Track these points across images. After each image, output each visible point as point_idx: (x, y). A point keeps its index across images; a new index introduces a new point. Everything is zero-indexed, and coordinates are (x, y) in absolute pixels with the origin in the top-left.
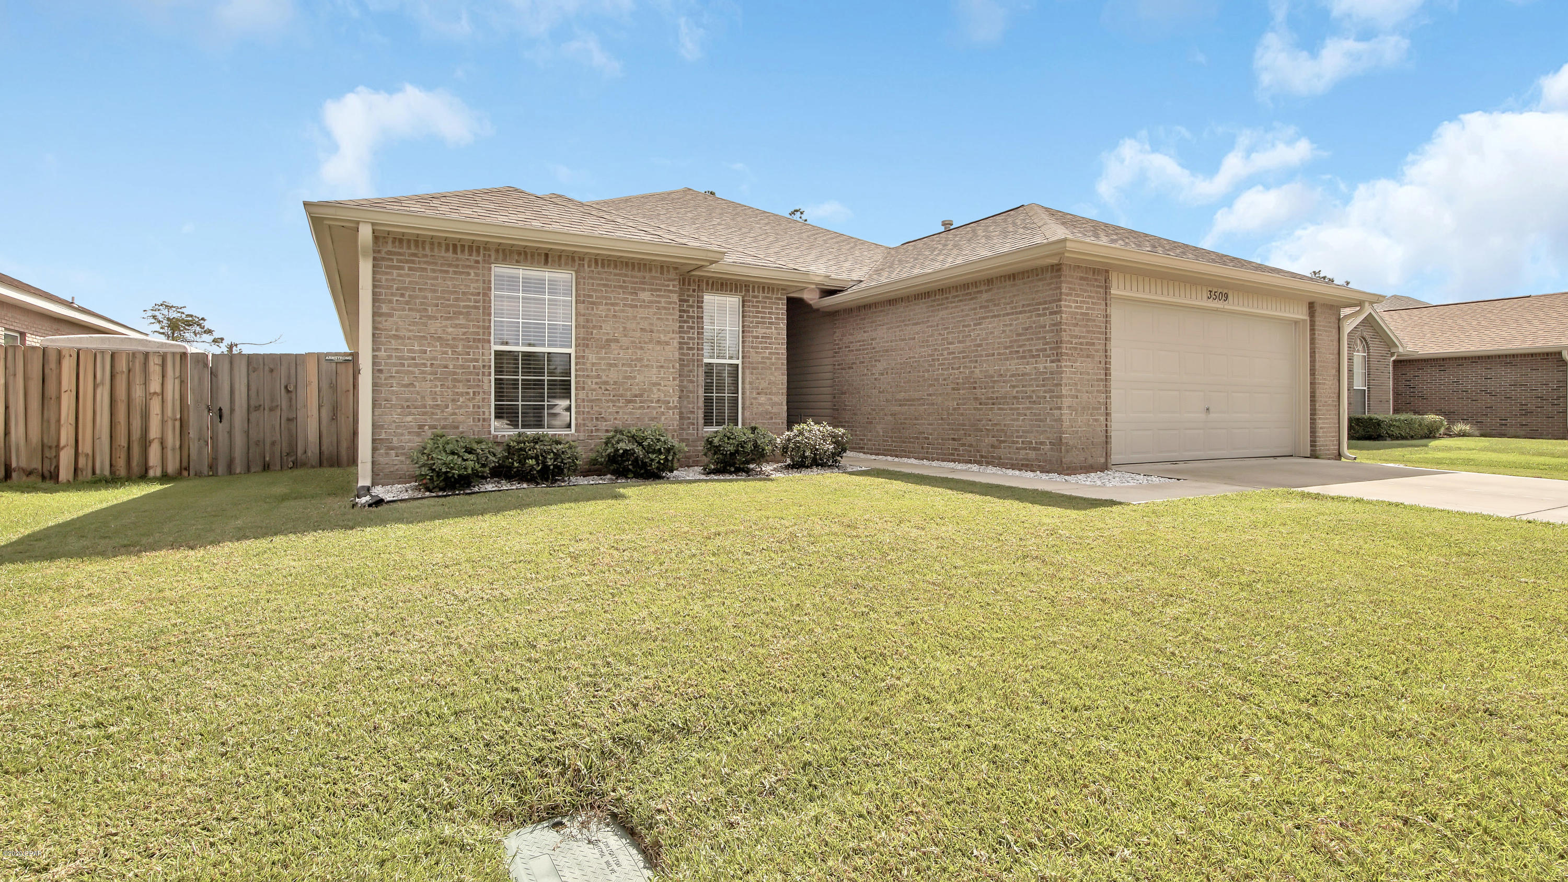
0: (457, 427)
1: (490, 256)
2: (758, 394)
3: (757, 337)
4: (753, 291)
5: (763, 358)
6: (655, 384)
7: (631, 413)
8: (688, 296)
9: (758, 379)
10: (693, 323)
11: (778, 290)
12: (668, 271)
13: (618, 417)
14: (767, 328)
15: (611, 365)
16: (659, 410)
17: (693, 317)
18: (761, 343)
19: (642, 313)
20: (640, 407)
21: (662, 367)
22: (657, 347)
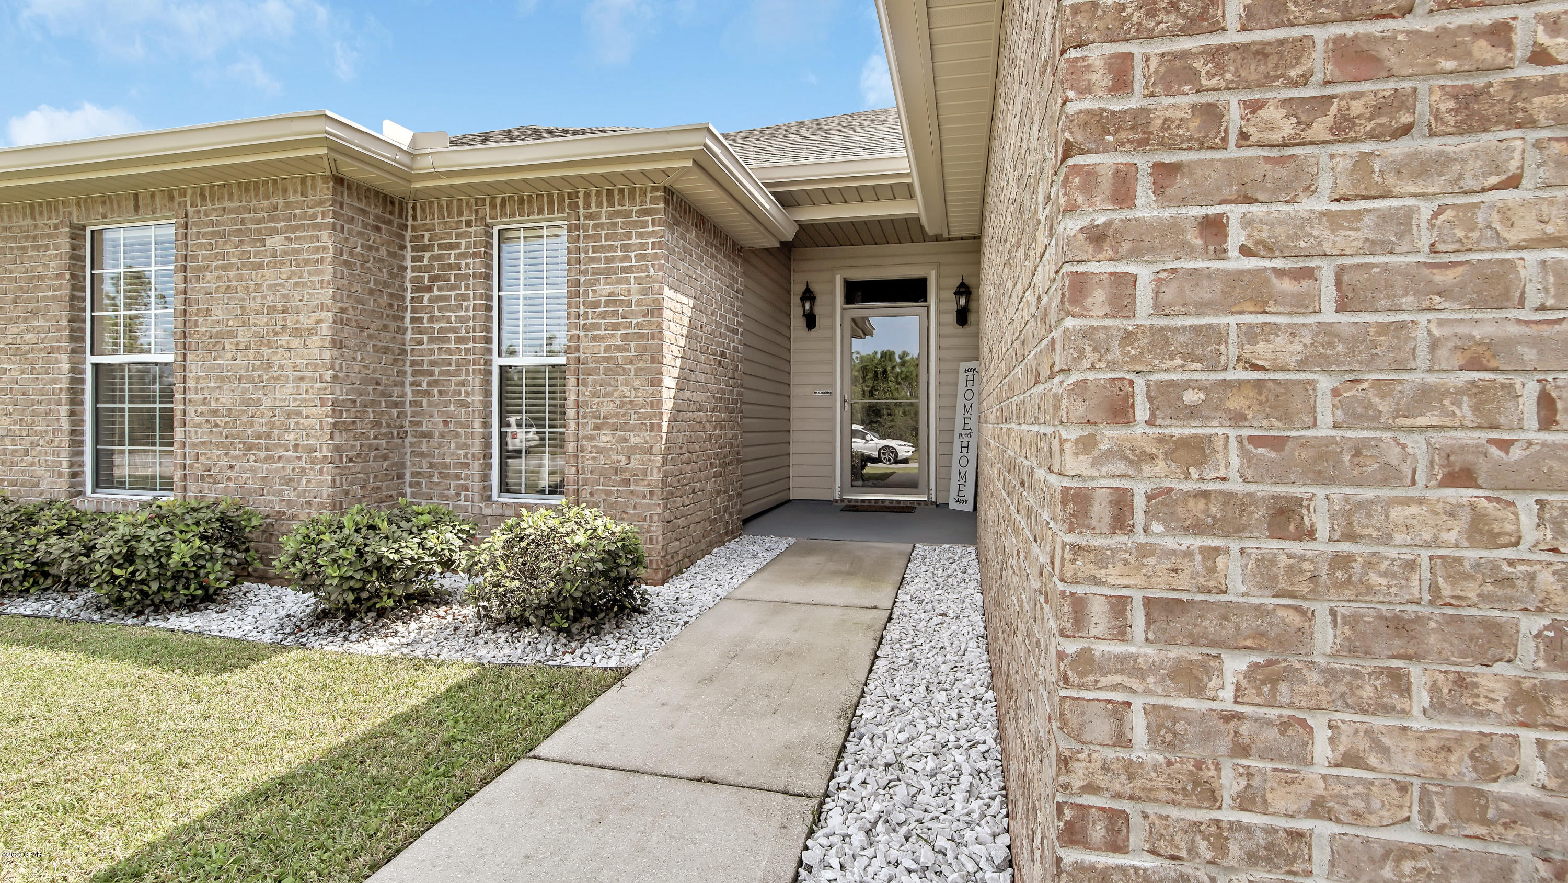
0: (37, 485)
1: (70, 214)
2: (597, 427)
3: (596, 304)
4: (587, 205)
5: (608, 348)
6: (291, 416)
7: (253, 470)
8: (457, 235)
9: (594, 394)
10: (467, 287)
11: (643, 191)
12: (314, 187)
13: (233, 475)
14: (619, 283)
15: (222, 380)
16: (297, 464)
17: (466, 277)
18: (603, 316)
19: (270, 276)
20: (268, 458)
21: (302, 379)
22: (296, 342)
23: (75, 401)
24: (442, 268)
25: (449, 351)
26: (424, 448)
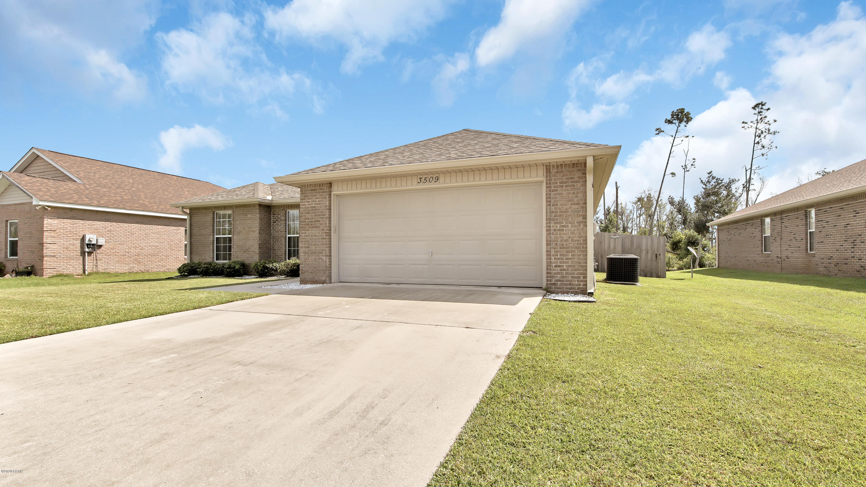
6: (252, 246)
8: (280, 211)
13: (242, 257)
15: (240, 240)
17: (282, 220)
19: (248, 222)
21: (254, 239)
22: (253, 233)
23: (213, 244)
24: (278, 218)
25: (279, 234)
26: (275, 252)
